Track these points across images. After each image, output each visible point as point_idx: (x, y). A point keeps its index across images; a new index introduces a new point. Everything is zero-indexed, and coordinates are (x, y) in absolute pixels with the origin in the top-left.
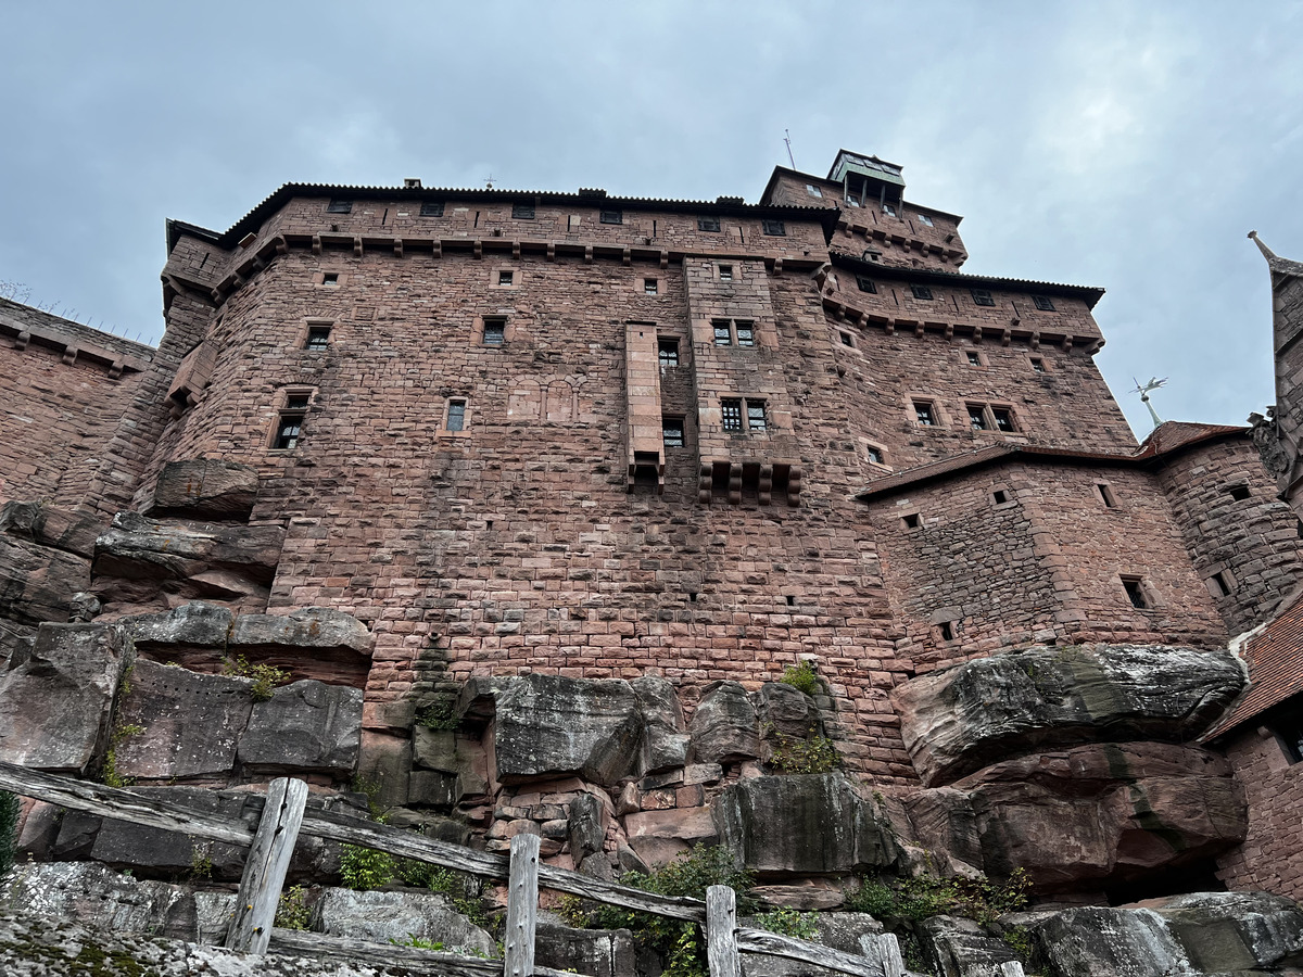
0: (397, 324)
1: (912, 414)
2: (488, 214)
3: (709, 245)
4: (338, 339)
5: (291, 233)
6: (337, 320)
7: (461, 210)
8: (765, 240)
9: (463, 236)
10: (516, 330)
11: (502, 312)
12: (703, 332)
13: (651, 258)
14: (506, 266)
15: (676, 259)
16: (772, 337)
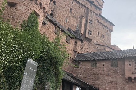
0: (62, 5)
1: (98, 33)
3: (90, 8)
8: (95, 10)
10: (73, 11)
11: (72, 8)
12: (89, 21)
13: (86, 7)
15: (88, 8)
16: (93, 24)
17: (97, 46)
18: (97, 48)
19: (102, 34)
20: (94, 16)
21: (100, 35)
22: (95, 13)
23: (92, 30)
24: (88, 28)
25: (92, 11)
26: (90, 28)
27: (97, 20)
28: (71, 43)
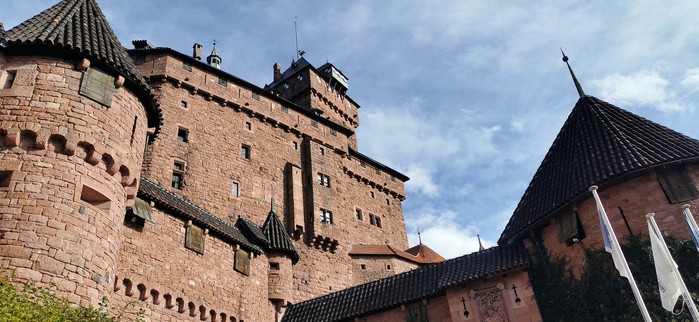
0: (213, 138)
1: (355, 213)
2: (244, 91)
3: (313, 134)
4: (191, 137)
5: (170, 75)
6: (189, 127)
7: (233, 86)
8: (331, 137)
9: (234, 101)
10: (254, 154)
11: (248, 143)
12: (316, 178)
13: (297, 133)
14: (248, 119)
15: (304, 136)
16: (334, 185)
17: (362, 261)
18: (363, 267)
19: (371, 216)
20: (332, 159)
21: (366, 219)
22: (331, 147)
23: (332, 208)
24: (318, 201)
25: (321, 143)
26: (325, 203)
27: (345, 169)
28: (256, 272)
